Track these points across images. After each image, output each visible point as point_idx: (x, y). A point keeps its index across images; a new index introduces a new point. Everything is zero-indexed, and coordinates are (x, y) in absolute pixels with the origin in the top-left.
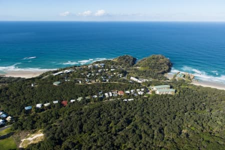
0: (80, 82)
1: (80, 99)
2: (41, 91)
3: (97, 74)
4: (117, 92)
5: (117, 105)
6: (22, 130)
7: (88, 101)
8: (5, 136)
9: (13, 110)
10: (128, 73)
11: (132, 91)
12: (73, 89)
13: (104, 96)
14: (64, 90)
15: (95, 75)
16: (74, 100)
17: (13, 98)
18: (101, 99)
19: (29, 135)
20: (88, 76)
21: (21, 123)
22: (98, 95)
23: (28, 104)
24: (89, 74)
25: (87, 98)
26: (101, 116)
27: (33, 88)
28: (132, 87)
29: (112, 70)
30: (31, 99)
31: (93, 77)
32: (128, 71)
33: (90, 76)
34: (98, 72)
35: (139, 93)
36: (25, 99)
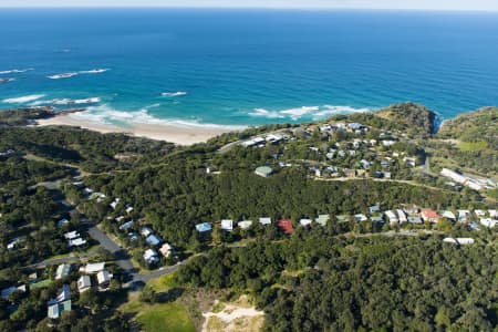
0: (318, 173)
1: (323, 219)
2: (230, 188)
3: (352, 153)
4: (419, 211)
5: (436, 256)
6: (199, 286)
7: (345, 228)
8: (164, 294)
9: (172, 228)
10: (430, 155)
11: (462, 213)
12: (303, 191)
13: (385, 217)
14: (284, 191)
15: (347, 155)
16: (309, 221)
17: (169, 198)
18: (378, 227)
19: (217, 302)
20: (330, 155)
21: (197, 267)
22: (369, 216)
23: (203, 218)
24: (333, 150)
25: (341, 218)
26: (402, 286)
27: (209, 178)
28: (459, 202)
29: (386, 143)
30: (209, 205)
31: (343, 159)
32: (427, 150)
33: (335, 156)
34: (351, 147)
35: (485, 222)
36: (195, 204)
